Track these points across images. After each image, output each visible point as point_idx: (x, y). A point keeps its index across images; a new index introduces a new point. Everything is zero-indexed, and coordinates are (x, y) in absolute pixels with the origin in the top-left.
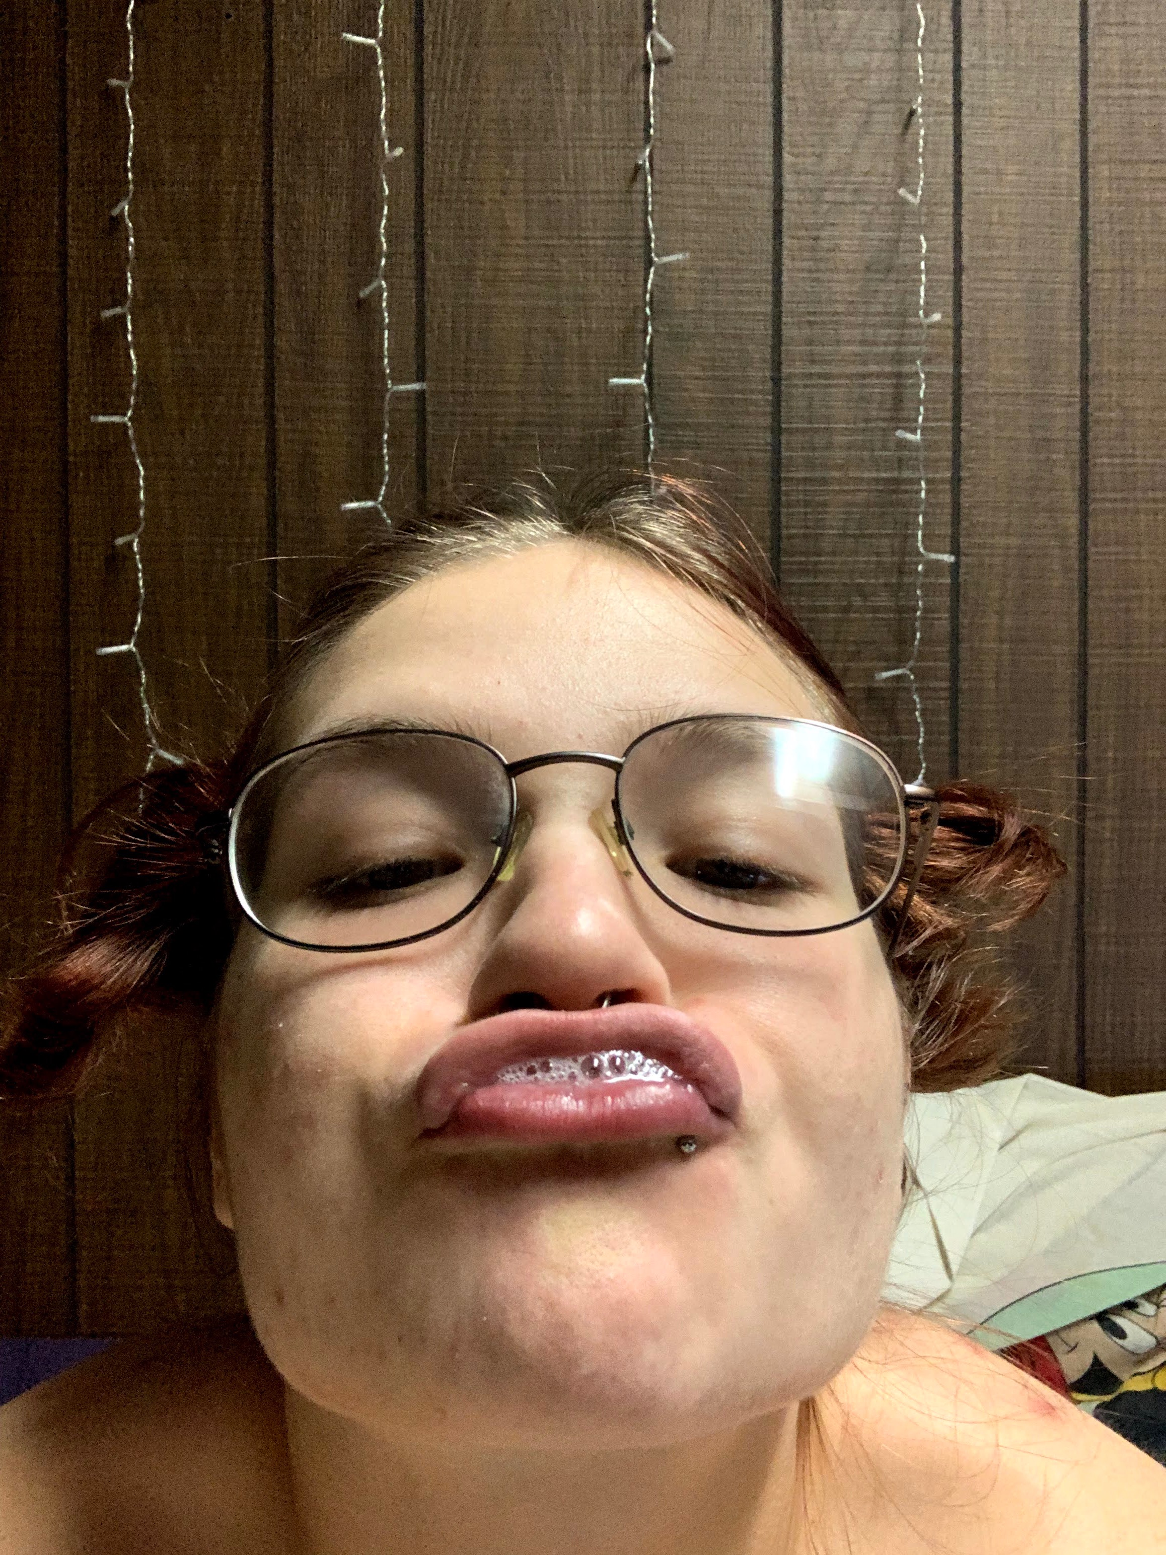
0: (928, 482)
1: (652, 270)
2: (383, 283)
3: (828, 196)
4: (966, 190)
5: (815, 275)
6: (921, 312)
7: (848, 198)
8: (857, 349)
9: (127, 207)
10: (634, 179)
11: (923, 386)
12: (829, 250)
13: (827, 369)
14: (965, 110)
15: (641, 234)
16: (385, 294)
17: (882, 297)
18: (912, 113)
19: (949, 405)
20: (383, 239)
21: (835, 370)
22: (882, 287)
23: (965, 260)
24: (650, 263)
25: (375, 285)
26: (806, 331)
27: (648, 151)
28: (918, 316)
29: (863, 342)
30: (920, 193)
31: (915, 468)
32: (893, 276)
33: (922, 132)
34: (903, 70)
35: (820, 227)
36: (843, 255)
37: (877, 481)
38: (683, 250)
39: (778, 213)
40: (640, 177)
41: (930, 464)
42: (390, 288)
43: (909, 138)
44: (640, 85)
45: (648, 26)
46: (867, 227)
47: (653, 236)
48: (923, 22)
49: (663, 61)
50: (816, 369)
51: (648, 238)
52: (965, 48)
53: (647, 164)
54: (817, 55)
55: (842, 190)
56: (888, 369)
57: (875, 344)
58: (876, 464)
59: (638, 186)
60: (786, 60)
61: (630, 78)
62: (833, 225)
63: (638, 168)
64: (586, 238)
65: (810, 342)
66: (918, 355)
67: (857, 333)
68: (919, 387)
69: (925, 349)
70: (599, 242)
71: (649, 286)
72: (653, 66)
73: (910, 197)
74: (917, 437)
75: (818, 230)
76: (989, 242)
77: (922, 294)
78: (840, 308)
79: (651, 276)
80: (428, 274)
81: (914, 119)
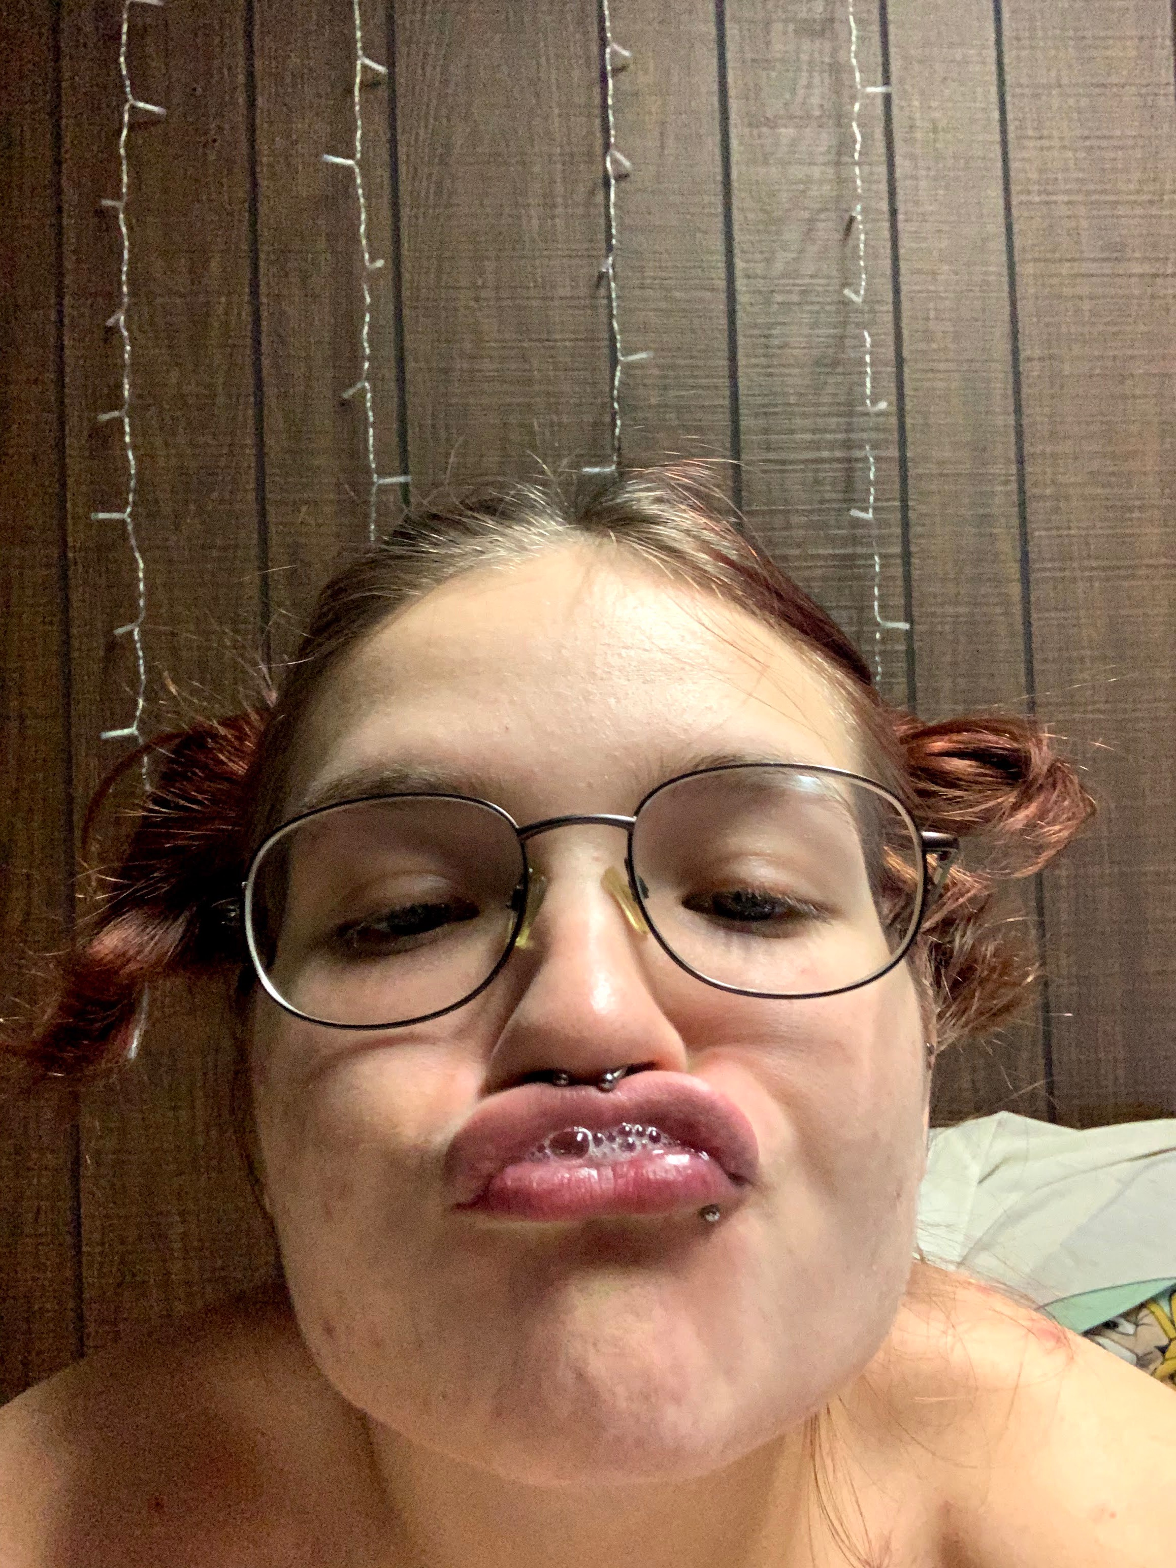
0: (882, 556)
1: (619, 368)
2: (367, 384)
3: (779, 298)
4: (904, 288)
5: (769, 370)
6: (868, 402)
7: (795, 298)
8: (808, 436)
9: (122, 318)
10: (598, 286)
11: (873, 469)
12: (780, 348)
13: (783, 456)
14: (901, 217)
15: (606, 335)
16: (369, 395)
17: (830, 390)
18: (852, 220)
19: (897, 487)
20: (366, 345)
21: (792, 456)
22: (831, 380)
23: (905, 354)
24: (614, 362)
25: (359, 385)
26: (761, 422)
27: (611, 259)
28: (864, 404)
29: (814, 432)
30: (862, 292)
31: (869, 545)
32: (840, 369)
33: (862, 237)
34: (843, 181)
35: (771, 326)
36: (795, 352)
37: (834, 557)
38: (646, 349)
39: (732, 314)
40: (604, 283)
41: (882, 540)
42: (374, 390)
43: (851, 242)
44: (600, 198)
45: (607, 146)
46: (815, 325)
47: (618, 337)
48: (859, 137)
49: (622, 177)
50: (772, 456)
51: (613, 339)
52: (898, 160)
53: (611, 271)
54: (762, 170)
55: (790, 292)
56: (838, 454)
57: (825, 431)
58: (832, 540)
59: (603, 291)
60: (734, 174)
61: (592, 193)
62: (784, 324)
63: (602, 276)
64: (556, 341)
65: (766, 431)
66: (869, 441)
67: (808, 423)
68: (870, 469)
69: (873, 435)
70: (567, 344)
71: (616, 383)
72: (613, 182)
73: (853, 297)
74: (869, 515)
75: (769, 329)
76: (928, 336)
77: (868, 385)
78: (792, 400)
79: (618, 374)
80: (408, 376)
81: (855, 225)
